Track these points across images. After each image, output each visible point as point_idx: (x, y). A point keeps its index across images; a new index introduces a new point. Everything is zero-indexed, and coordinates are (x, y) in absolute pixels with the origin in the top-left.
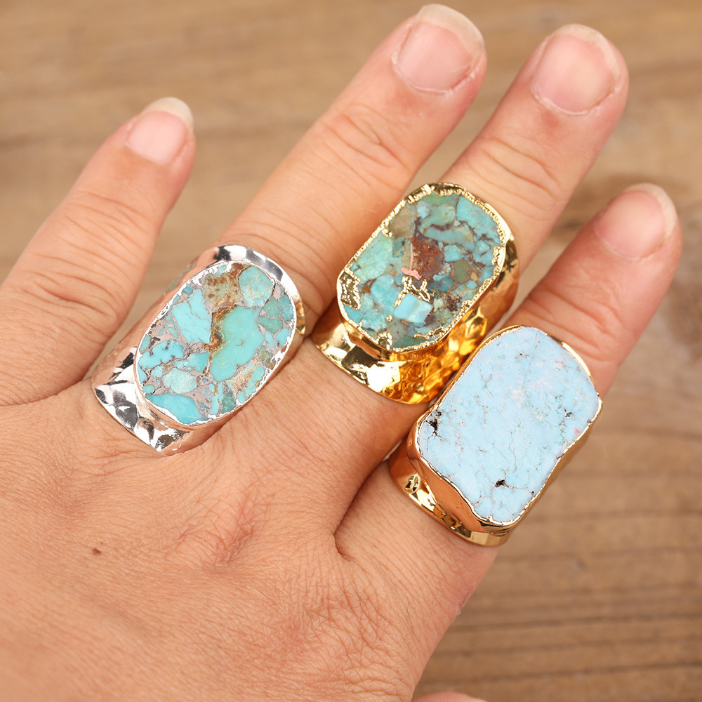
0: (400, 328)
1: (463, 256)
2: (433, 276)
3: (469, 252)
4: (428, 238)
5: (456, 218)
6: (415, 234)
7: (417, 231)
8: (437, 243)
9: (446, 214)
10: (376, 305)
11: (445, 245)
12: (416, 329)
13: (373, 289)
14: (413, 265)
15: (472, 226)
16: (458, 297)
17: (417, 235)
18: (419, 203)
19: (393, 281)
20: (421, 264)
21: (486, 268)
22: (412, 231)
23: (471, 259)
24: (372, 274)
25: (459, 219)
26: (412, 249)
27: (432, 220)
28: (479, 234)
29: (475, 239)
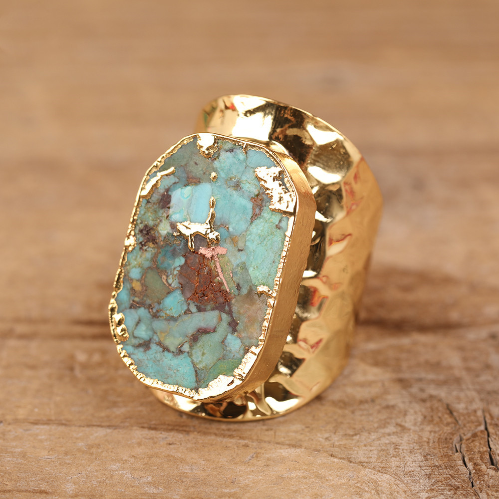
0: (197, 171)
1: (161, 306)
2: (186, 261)
3: (155, 316)
4: (213, 309)
5: (190, 354)
6: (229, 305)
7: (230, 313)
8: (200, 310)
9: (203, 354)
10: (237, 186)
11: (188, 312)
12: (177, 180)
13: (249, 205)
14: (214, 264)
15: (166, 353)
16: (145, 248)
17: (227, 308)
18: (242, 352)
19: (231, 229)
20: (206, 271)
21: (127, 305)
22: (235, 309)
23: (150, 307)
24: (260, 227)
25: (186, 354)
26: (225, 284)
27: (216, 337)
28: (154, 347)
29: (156, 338)
